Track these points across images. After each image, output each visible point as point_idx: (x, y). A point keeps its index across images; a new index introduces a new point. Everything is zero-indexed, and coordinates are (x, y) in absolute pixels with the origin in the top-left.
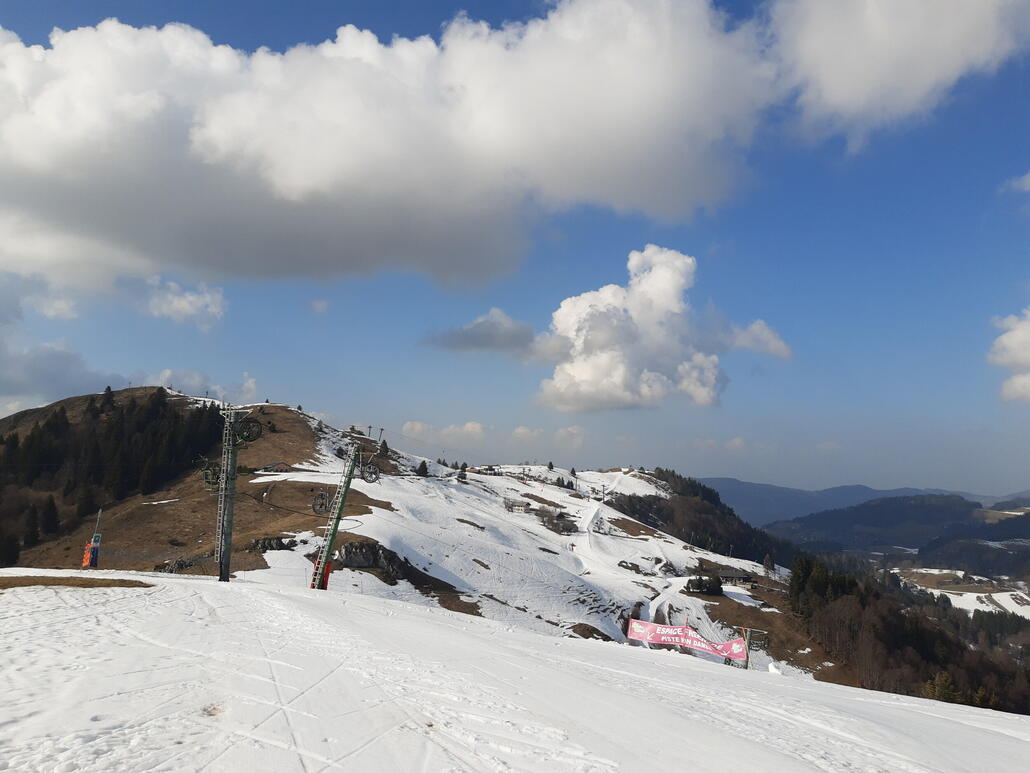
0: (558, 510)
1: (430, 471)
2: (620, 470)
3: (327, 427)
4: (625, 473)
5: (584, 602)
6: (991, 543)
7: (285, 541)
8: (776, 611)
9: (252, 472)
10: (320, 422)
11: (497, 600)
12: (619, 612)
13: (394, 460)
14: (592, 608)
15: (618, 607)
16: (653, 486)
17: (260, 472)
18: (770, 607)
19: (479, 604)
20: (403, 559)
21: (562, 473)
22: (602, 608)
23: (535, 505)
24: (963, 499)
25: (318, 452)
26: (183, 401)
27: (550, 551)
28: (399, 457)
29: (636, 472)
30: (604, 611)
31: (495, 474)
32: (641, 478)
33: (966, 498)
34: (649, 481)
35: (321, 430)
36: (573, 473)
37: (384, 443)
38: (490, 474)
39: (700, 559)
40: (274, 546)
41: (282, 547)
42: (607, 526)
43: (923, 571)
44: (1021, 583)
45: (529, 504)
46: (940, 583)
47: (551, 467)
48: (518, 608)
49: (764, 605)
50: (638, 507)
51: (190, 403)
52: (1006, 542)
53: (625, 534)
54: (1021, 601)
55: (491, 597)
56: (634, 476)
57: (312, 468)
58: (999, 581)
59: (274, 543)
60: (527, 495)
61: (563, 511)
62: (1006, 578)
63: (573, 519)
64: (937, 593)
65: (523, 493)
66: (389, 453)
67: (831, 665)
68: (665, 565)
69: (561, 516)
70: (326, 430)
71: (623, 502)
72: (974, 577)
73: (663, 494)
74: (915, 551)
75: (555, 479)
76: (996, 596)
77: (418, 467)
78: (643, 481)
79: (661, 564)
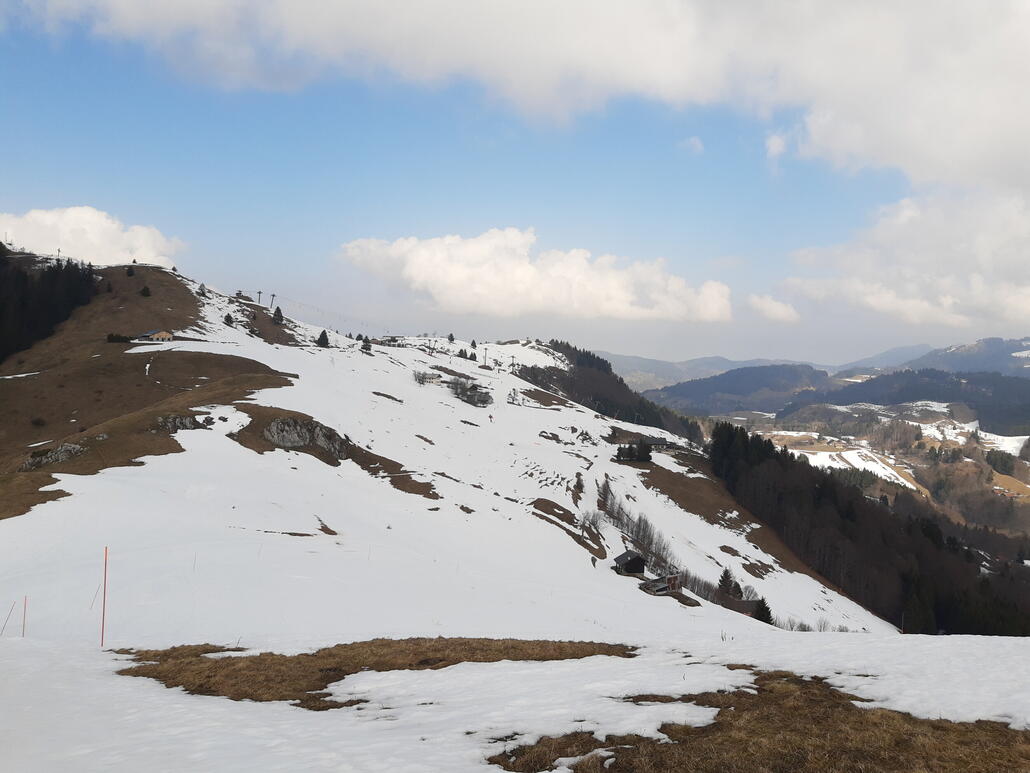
0: (470, 382)
1: (331, 342)
2: (518, 342)
3: (210, 292)
4: (524, 345)
5: (531, 475)
6: (838, 408)
7: (200, 419)
8: (702, 476)
9: (126, 341)
10: (203, 285)
11: (448, 477)
12: (564, 483)
13: (290, 329)
14: (540, 482)
15: (563, 479)
16: (551, 357)
17: (136, 341)
18: (695, 473)
19: (433, 483)
20: (343, 437)
21: (461, 344)
22: (550, 481)
23: (446, 377)
24: (812, 368)
25: (202, 319)
26: (30, 259)
27: (471, 424)
28: (296, 326)
29: (534, 344)
30: (552, 484)
31: (399, 346)
32: (539, 349)
33: (814, 368)
34: (546, 352)
35: (203, 295)
36: (474, 345)
37: (278, 310)
38: (394, 346)
39: (612, 428)
40: (188, 425)
41: (197, 426)
42: (520, 397)
43: (783, 433)
44: (864, 443)
45: (440, 376)
46: (798, 444)
47: (451, 339)
48: (475, 486)
49: (690, 471)
50: (540, 378)
51: (39, 262)
52: (851, 406)
53: (538, 405)
54: (865, 458)
55: (443, 474)
56: (533, 347)
57: (198, 336)
58: (848, 441)
59: (187, 421)
60: (437, 368)
61: (476, 382)
62: (852, 438)
63: (484, 391)
64: (797, 453)
65: (431, 364)
66: (284, 322)
67: (758, 526)
68: (582, 434)
69: (475, 387)
70: (208, 294)
71: (528, 373)
72: (827, 438)
73: (562, 366)
74: (772, 416)
75: (457, 352)
76: (845, 454)
77: (317, 337)
78: (540, 353)
79: (578, 433)
